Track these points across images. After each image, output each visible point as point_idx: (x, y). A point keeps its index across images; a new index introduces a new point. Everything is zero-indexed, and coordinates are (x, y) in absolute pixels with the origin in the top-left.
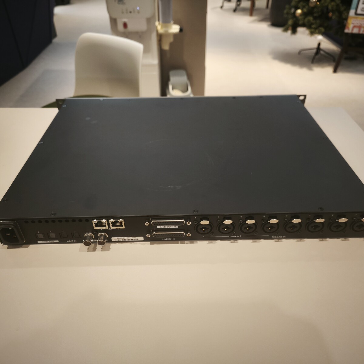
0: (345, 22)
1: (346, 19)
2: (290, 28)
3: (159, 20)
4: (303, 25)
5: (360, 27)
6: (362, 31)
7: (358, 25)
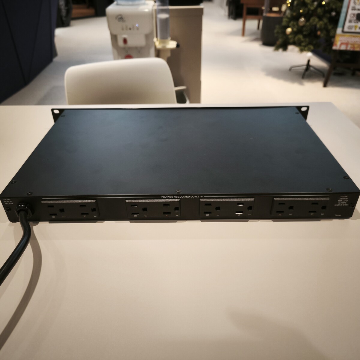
0: (333, 40)
1: (334, 37)
3: (157, 37)
4: (294, 43)
5: (347, 44)
6: (349, 48)
7: (346, 42)
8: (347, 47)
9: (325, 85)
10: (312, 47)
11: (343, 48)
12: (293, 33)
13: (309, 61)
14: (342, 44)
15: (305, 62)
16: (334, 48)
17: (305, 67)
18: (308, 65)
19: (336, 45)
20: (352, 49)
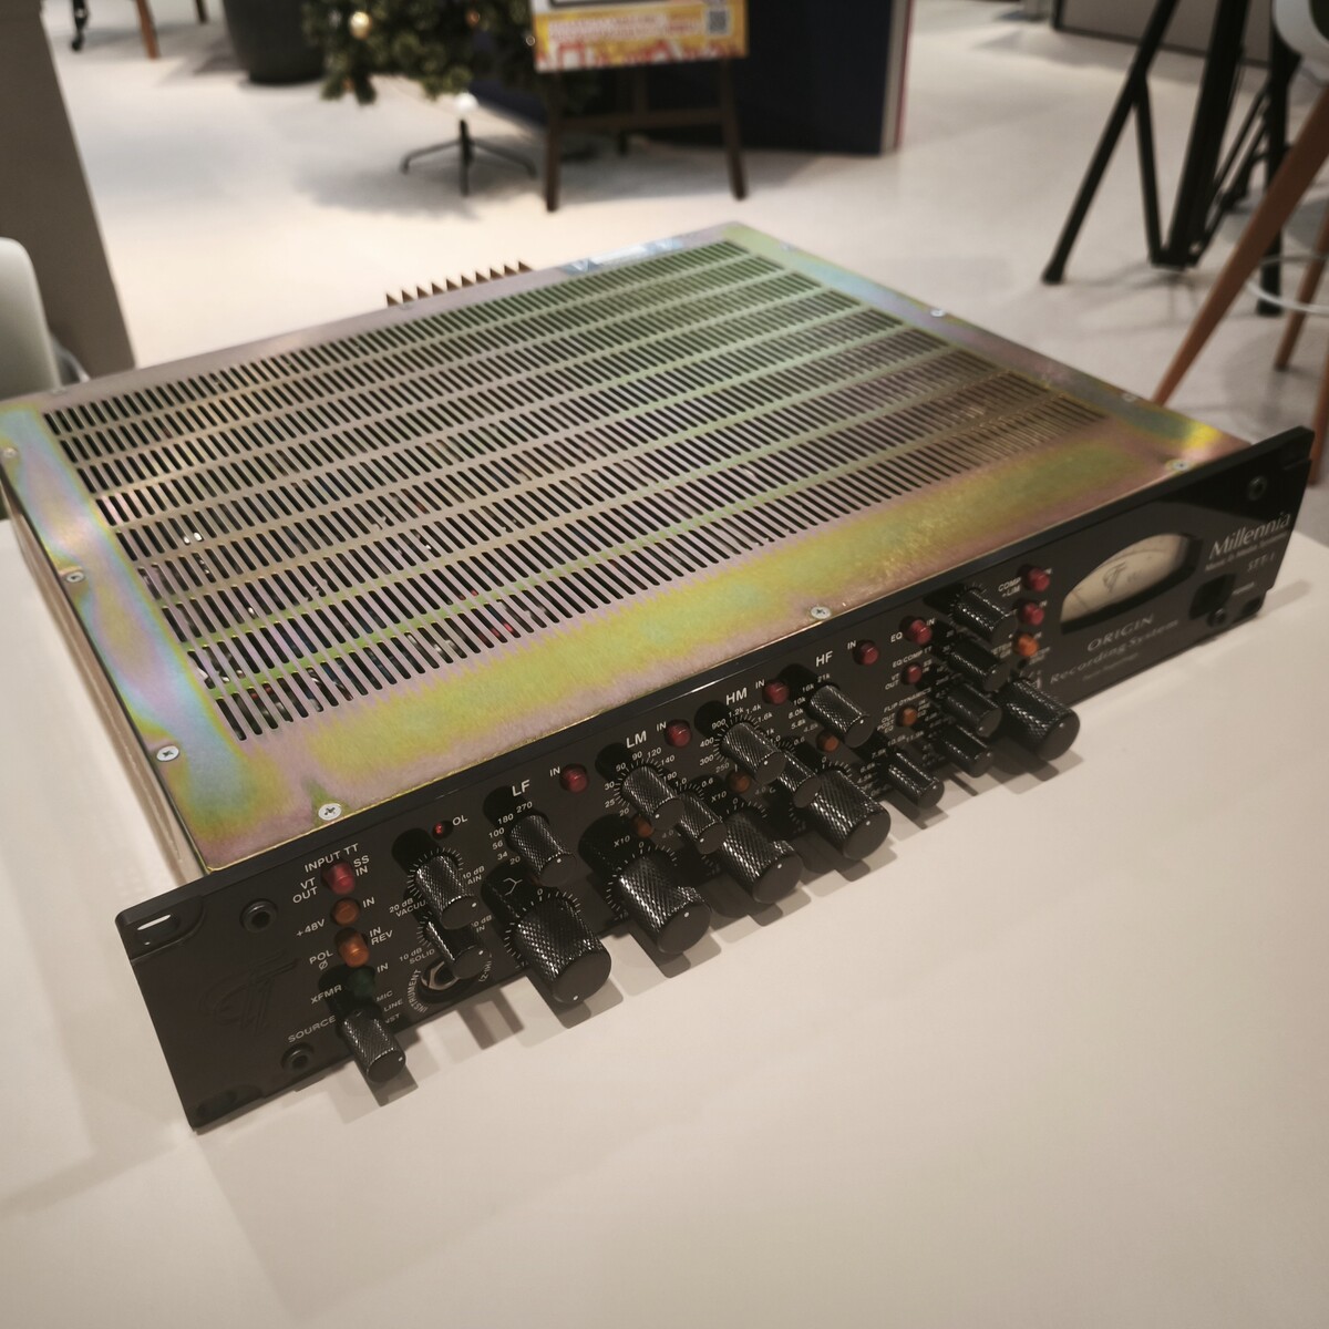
0: (528, 38)
1: (527, 24)
2: (348, 83)
4: (392, 68)
5: (579, 46)
6: (591, 59)
7: (572, 40)
8: (582, 56)
9: (552, 206)
10: (465, 74)
11: (571, 61)
12: (377, 27)
13: (463, 126)
14: (562, 49)
15: (453, 133)
16: (542, 65)
17: (455, 151)
18: (465, 140)
19: (544, 55)
20: (600, 63)
